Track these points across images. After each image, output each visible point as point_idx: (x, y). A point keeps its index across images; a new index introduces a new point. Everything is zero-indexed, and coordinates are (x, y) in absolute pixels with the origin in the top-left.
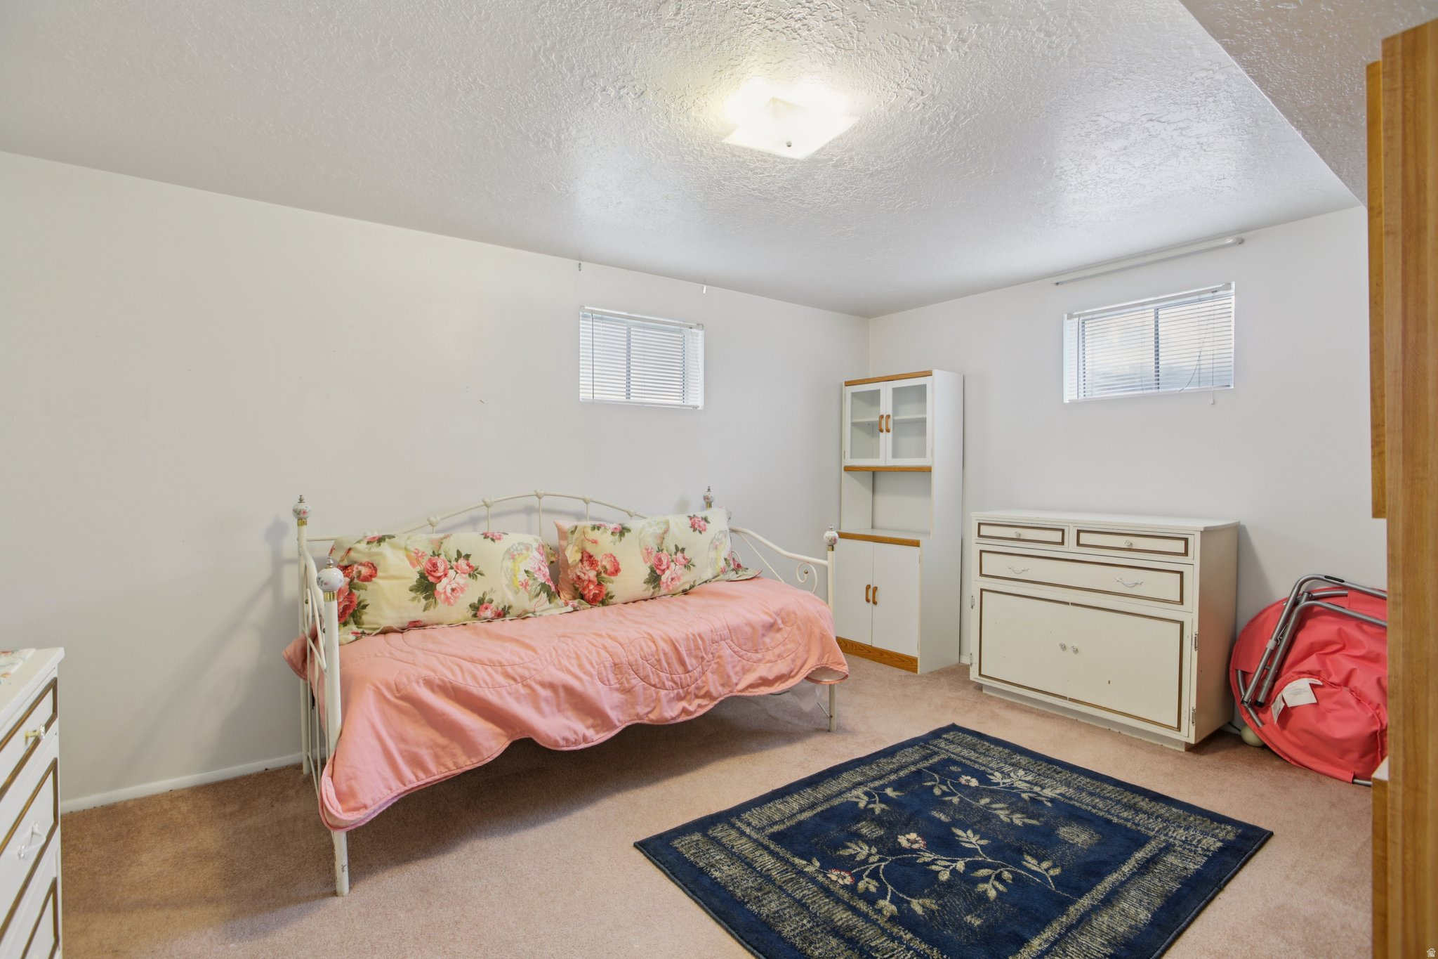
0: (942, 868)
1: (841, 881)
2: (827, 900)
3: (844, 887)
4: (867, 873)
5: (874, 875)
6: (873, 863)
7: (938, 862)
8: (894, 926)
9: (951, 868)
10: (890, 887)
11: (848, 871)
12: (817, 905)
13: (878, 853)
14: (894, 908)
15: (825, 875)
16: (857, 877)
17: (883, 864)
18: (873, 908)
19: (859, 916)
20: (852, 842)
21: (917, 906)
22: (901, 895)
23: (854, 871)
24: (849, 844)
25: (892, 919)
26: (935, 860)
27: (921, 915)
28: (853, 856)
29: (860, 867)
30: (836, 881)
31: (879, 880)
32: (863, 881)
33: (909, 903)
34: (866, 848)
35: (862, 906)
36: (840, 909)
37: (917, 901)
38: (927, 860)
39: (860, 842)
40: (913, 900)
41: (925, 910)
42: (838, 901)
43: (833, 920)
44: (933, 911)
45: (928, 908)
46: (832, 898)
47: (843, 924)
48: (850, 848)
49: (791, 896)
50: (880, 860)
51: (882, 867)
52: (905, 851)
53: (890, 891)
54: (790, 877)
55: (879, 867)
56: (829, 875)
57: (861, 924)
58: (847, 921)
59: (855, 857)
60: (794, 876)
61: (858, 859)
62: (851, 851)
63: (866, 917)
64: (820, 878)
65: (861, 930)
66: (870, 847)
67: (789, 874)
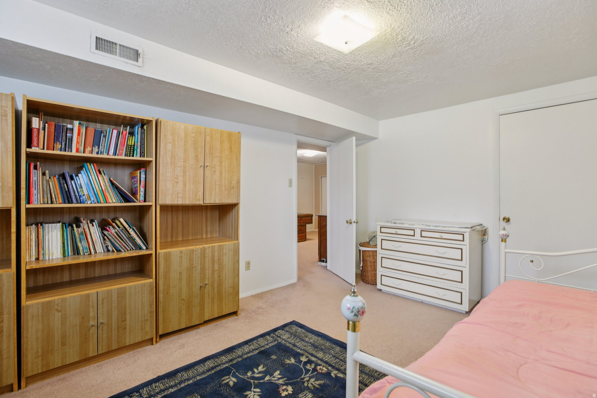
0: (276, 376)
1: (321, 367)
2: (326, 360)
3: (320, 365)
4: (311, 372)
5: (307, 371)
6: (307, 377)
7: (277, 379)
8: (303, 353)
9: (272, 377)
10: (302, 367)
11: (319, 373)
12: (330, 357)
13: (304, 382)
14: (301, 359)
15: (328, 369)
16: (315, 370)
17: (302, 377)
18: (309, 358)
19: (314, 355)
20: (317, 388)
21: (293, 361)
22: (298, 364)
23: (315, 373)
24: (318, 387)
25: (303, 355)
26: (278, 380)
27: (292, 357)
28: (316, 380)
29: (313, 375)
30: (323, 367)
31: (305, 369)
32: (312, 368)
33: (295, 362)
34: (310, 385)
35: (313, 359)
36: (321, 357)
37: (292, 362)
38: (282, 380)
39: (312, 389)
40: (294, 362)
41: (290, 359)
42: (321, 360)
43: (324, 353)
44: (287, 359)
45: (289, 360)
46: (324, 361)
47: (320, 352)
48: (318, 384)
49: (340, 359)
50: (303, 379)
51: (303, 376)
52: (290, 384)
53: (302, 365)
54: (343, 367)
55: (305, 375)
56: (327, 370)
57: (314, 353)
58: (318, 353)
59: (315, 379)
60: (341, 368)
61: (314, 379)
62: (317, 383)
63: (312, 355)
64: (330, 368)
65: (314, 350)
66: (308, 386)
67: (343, 368)
